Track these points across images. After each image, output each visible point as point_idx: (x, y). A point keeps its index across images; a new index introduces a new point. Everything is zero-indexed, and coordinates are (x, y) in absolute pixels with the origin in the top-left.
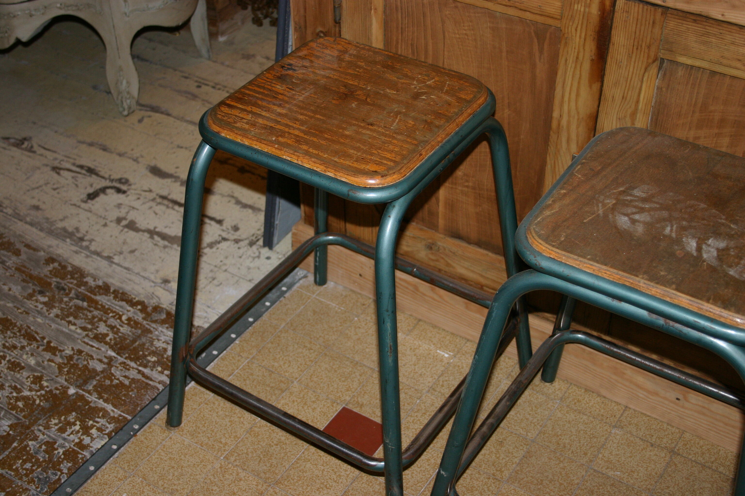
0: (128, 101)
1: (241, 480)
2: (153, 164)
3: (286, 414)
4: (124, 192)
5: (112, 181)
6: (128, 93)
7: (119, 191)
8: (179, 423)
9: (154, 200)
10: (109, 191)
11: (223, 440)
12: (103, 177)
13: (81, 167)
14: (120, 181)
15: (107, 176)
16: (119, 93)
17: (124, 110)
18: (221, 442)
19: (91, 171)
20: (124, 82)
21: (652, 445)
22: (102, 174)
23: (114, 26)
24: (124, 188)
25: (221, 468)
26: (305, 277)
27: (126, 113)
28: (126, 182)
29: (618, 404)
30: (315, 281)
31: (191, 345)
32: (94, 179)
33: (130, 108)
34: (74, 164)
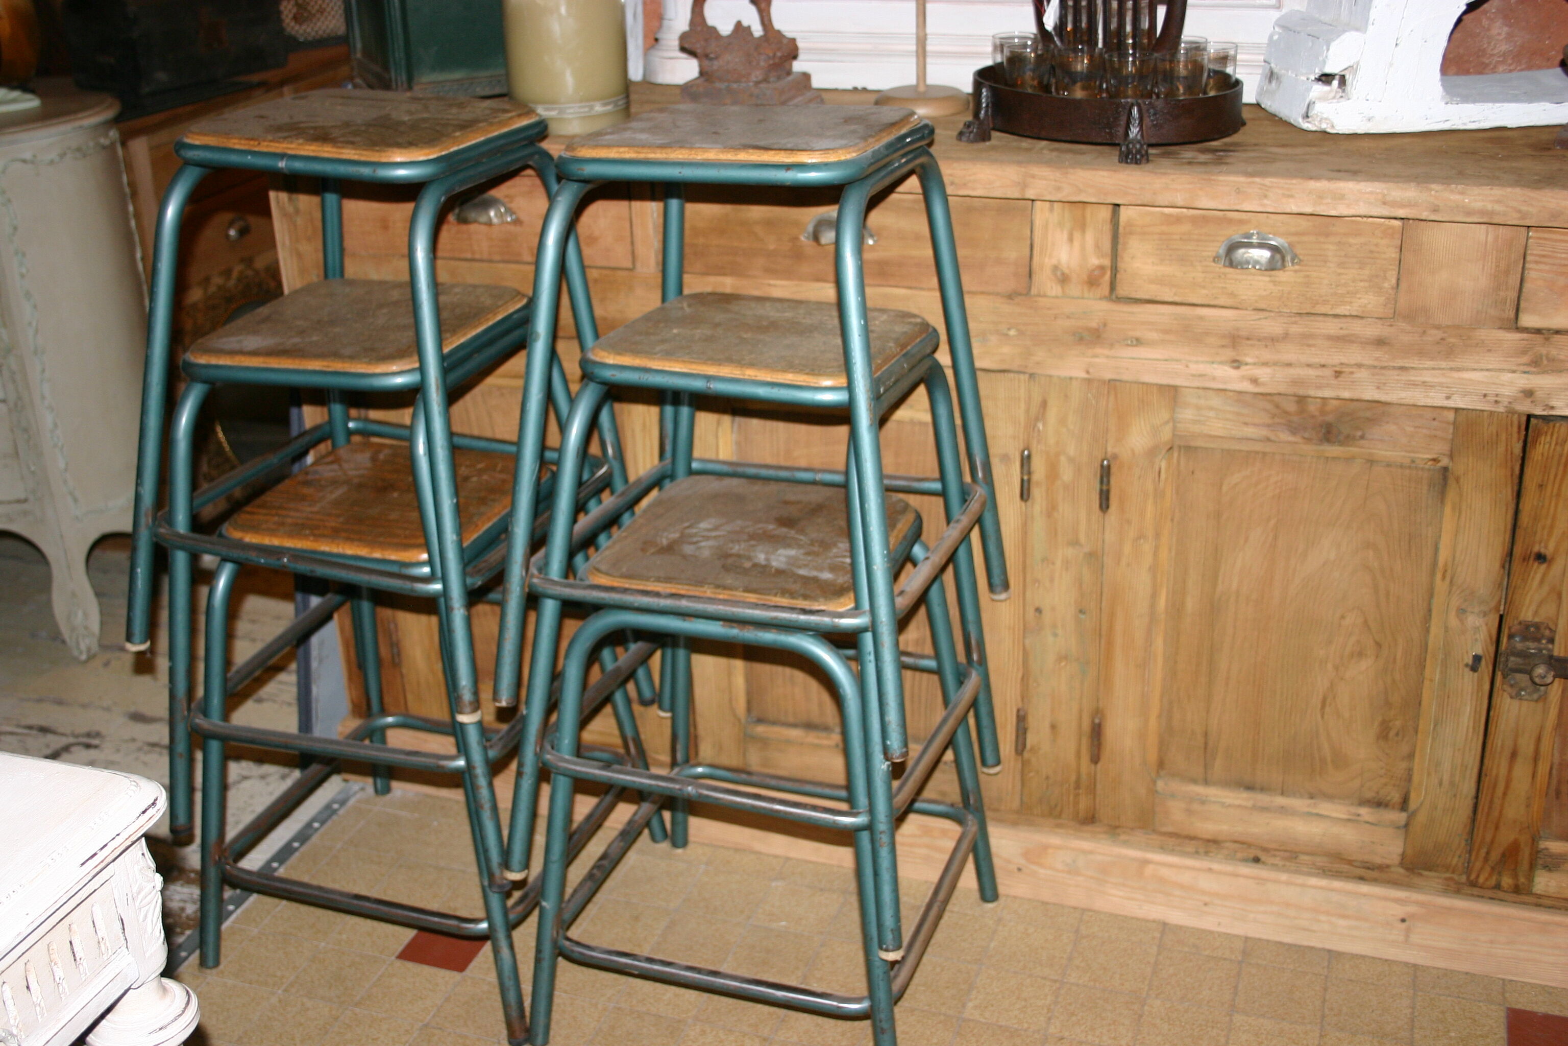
0: (87, 641)
1: (308, 1009)
2: (132, 709)
3: (358, 897)
4: (96, 747)
5: (77, 736)
6: (86, 628)
7: (88, 746)
8: (217, 963)
9: (140, 749)
10: (74, 749)
11: (279, 974)
12: (63, 735)
13: (30, 727)
14: (88, 735)
15: (68, 732)
16: (73, 629)
17: (81, 653)
18: (275, 976)
19: (44, 730)
20: (80, 614)
21: (821, 890)
22: (61, 730)
23: (62, 536)
24: (95, 742)
25: (280, 1001)
26: (363, 789)
27: (84, 657)
28: (98, 735)
29: (776, 857)
30: (376, 791)
31: (225, 849)
32: (50, 737)
33: (89, 649)
34: (18, 726)
